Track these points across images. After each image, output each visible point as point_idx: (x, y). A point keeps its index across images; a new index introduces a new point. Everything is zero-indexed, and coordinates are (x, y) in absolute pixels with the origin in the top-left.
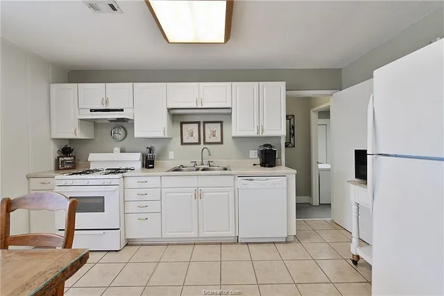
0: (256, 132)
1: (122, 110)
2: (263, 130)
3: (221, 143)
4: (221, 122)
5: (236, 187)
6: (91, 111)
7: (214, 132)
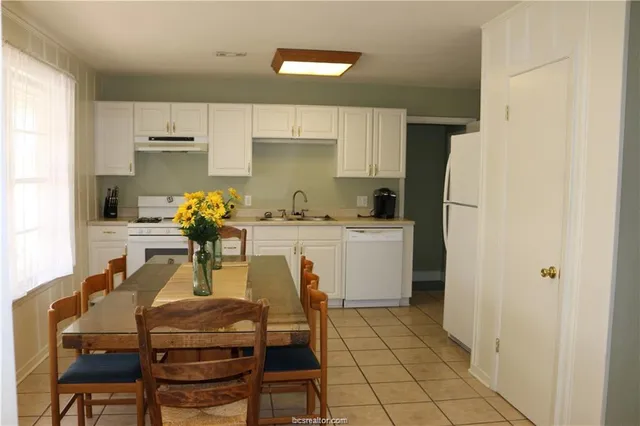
0: (368, 171)
1: (192, 139)
2: (376, 170)
5: (345, 240)
6: (150, 139)
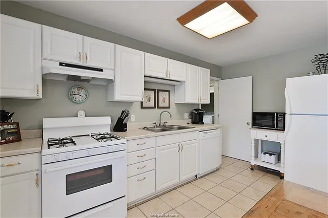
0: (197, 100)
1: (101, 70)
2: (200, 99)
3: (169, 107)
4: (169, 92)
6: (60, 64)
7: (165, 98)
